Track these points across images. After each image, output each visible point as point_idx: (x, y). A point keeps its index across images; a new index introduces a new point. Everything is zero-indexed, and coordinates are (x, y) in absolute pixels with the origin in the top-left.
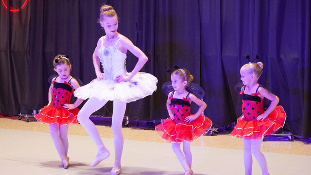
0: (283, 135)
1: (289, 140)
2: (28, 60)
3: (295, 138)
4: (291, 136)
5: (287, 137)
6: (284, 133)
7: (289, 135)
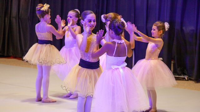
0: (182, 77)
1: (186, 80)
2: (29, 24)
3: (189, 79)
4: (187, 78)
5: (184, 78)
6: (183, 76)
7: (186, 77)
